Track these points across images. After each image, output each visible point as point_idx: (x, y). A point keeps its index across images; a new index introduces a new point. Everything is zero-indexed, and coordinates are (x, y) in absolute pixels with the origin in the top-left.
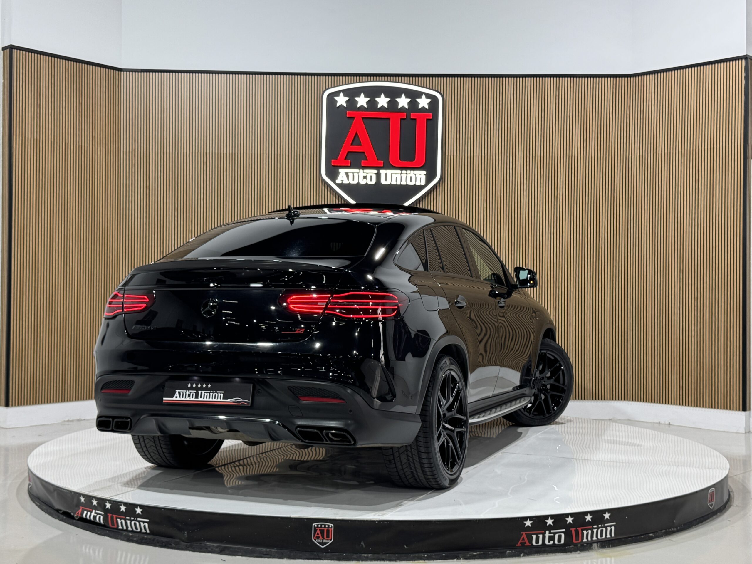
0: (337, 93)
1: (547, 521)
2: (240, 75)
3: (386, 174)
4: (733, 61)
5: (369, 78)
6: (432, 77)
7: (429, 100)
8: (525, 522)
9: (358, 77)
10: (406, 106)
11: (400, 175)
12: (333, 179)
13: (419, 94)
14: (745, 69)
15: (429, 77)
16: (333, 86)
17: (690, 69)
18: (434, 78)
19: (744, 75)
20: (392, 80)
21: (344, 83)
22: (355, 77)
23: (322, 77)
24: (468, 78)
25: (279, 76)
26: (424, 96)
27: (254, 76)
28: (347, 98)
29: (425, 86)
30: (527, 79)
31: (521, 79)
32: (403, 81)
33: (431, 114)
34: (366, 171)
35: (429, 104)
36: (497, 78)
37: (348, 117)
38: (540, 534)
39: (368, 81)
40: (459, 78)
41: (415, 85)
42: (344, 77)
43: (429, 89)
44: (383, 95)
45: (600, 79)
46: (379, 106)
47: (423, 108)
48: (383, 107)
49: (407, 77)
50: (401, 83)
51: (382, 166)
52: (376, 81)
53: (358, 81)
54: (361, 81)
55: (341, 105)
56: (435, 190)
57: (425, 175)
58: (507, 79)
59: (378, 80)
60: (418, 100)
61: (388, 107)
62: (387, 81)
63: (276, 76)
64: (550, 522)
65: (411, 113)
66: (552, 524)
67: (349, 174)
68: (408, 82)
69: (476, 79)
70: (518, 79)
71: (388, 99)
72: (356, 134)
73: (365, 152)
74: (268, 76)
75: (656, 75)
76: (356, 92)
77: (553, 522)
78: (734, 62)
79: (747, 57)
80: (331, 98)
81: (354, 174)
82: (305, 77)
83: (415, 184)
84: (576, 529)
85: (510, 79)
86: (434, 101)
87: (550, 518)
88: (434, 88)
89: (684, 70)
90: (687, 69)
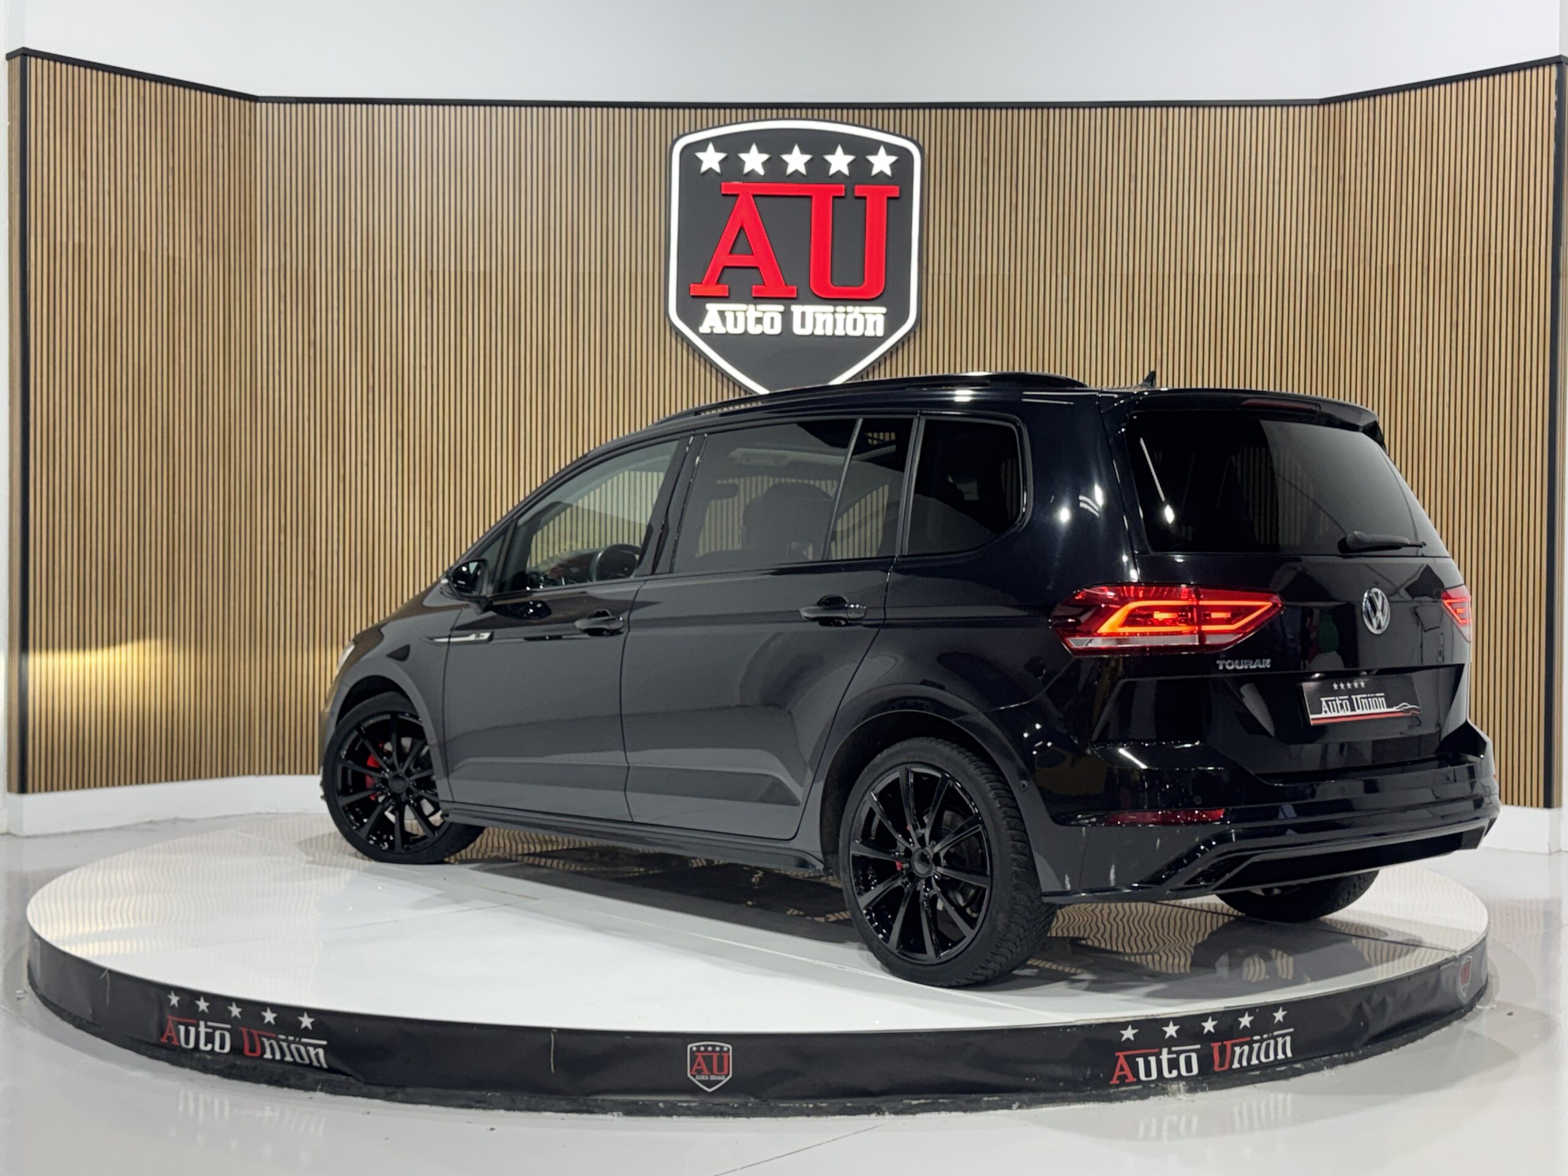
0: (702, 145)
1: (1165, 1029)
2: (500, 108)
3: (803, 314)
4: (1531, 69)
5: (769, 111)
6: (901, 109)
7: (893, 159)
8: (1122, 1032)
9: (745, 111)
10: (846, 171)
11: (831, 315)
12: (694, 326)
13: (873, 146)
14: (1556, 86)
15: (895, 109)
16: (693, 129)
17: (1442, 87)
18: (904, 111)
19: (1554, 98)
20: (816, 117)
21: (716, 124)
22: (740, 111)
23: (669, 111)
24: (974, 111)
25: (582, 109)
26: (882, 150)
27: (529, 109)
28: (722, 156)
29: (886, 129)
30: (1099, 110)
31: (1087, 111)
32: (839, 119)
33: (898, 187)
34: (761, 307)
35: (893, 166)
36: (1036, 108)
37: (724, 195)
38: (1152, 1055)
39: (766, 120)
40: (957, 111)
41: (865, 127)
42: (716, 111)
43: (894, 134)
44: (796, 149)
45: (1255, 109)
46: (790, 170)
47: (881, 173)
48: (796, 172)
49: (848, 109)
50: (836, 122)
51: (795, 296)
52: (783, 119)
53: (745, 119)
54: (751, 118)
55: (710, 170)
56: (906, 347)
57: (884, 314)
58: (1057, 111)
59: (786, 116)
60: (871, 158)
61: (807, 172)
62: (807, 119)
63: (576, 109)
64: (1171, 1030)
65: (856, 187)
66: (1175, 1035)
67: (727, 314)
68: (851, 121)
69: (992, 111)
70: (1081, 111)
71: (807, 157)
72: (742, 228)
73: (760, 267)
74: (558, 109)
75: (1372, 99)
76: (742, 142)
77: (1177, 1032)
78: (1534, 72)
79: (1562, 60)
80: (690, 154)
81: (737, 314)
82: (634, 110)
83: (864, 334)
84: (1223, 1044)
85: (1063, 111)
86: (903, 159)
87: (1171, 1024)
88: (903, 133)
89: (1430, 89)
90: (1436, 88)
